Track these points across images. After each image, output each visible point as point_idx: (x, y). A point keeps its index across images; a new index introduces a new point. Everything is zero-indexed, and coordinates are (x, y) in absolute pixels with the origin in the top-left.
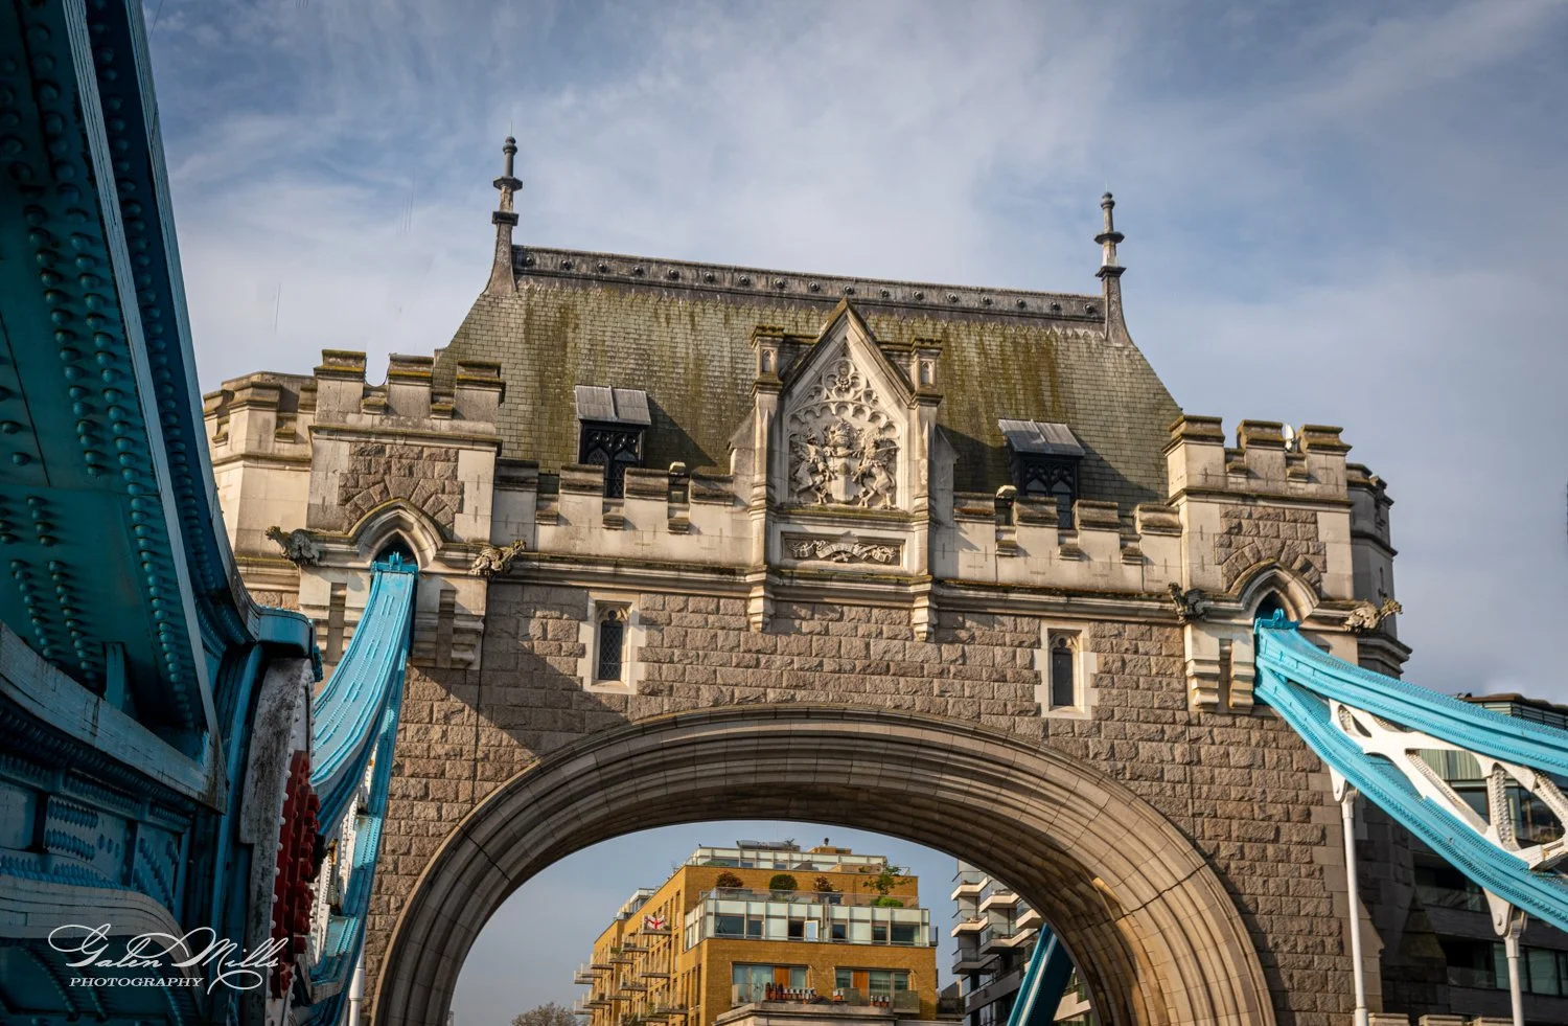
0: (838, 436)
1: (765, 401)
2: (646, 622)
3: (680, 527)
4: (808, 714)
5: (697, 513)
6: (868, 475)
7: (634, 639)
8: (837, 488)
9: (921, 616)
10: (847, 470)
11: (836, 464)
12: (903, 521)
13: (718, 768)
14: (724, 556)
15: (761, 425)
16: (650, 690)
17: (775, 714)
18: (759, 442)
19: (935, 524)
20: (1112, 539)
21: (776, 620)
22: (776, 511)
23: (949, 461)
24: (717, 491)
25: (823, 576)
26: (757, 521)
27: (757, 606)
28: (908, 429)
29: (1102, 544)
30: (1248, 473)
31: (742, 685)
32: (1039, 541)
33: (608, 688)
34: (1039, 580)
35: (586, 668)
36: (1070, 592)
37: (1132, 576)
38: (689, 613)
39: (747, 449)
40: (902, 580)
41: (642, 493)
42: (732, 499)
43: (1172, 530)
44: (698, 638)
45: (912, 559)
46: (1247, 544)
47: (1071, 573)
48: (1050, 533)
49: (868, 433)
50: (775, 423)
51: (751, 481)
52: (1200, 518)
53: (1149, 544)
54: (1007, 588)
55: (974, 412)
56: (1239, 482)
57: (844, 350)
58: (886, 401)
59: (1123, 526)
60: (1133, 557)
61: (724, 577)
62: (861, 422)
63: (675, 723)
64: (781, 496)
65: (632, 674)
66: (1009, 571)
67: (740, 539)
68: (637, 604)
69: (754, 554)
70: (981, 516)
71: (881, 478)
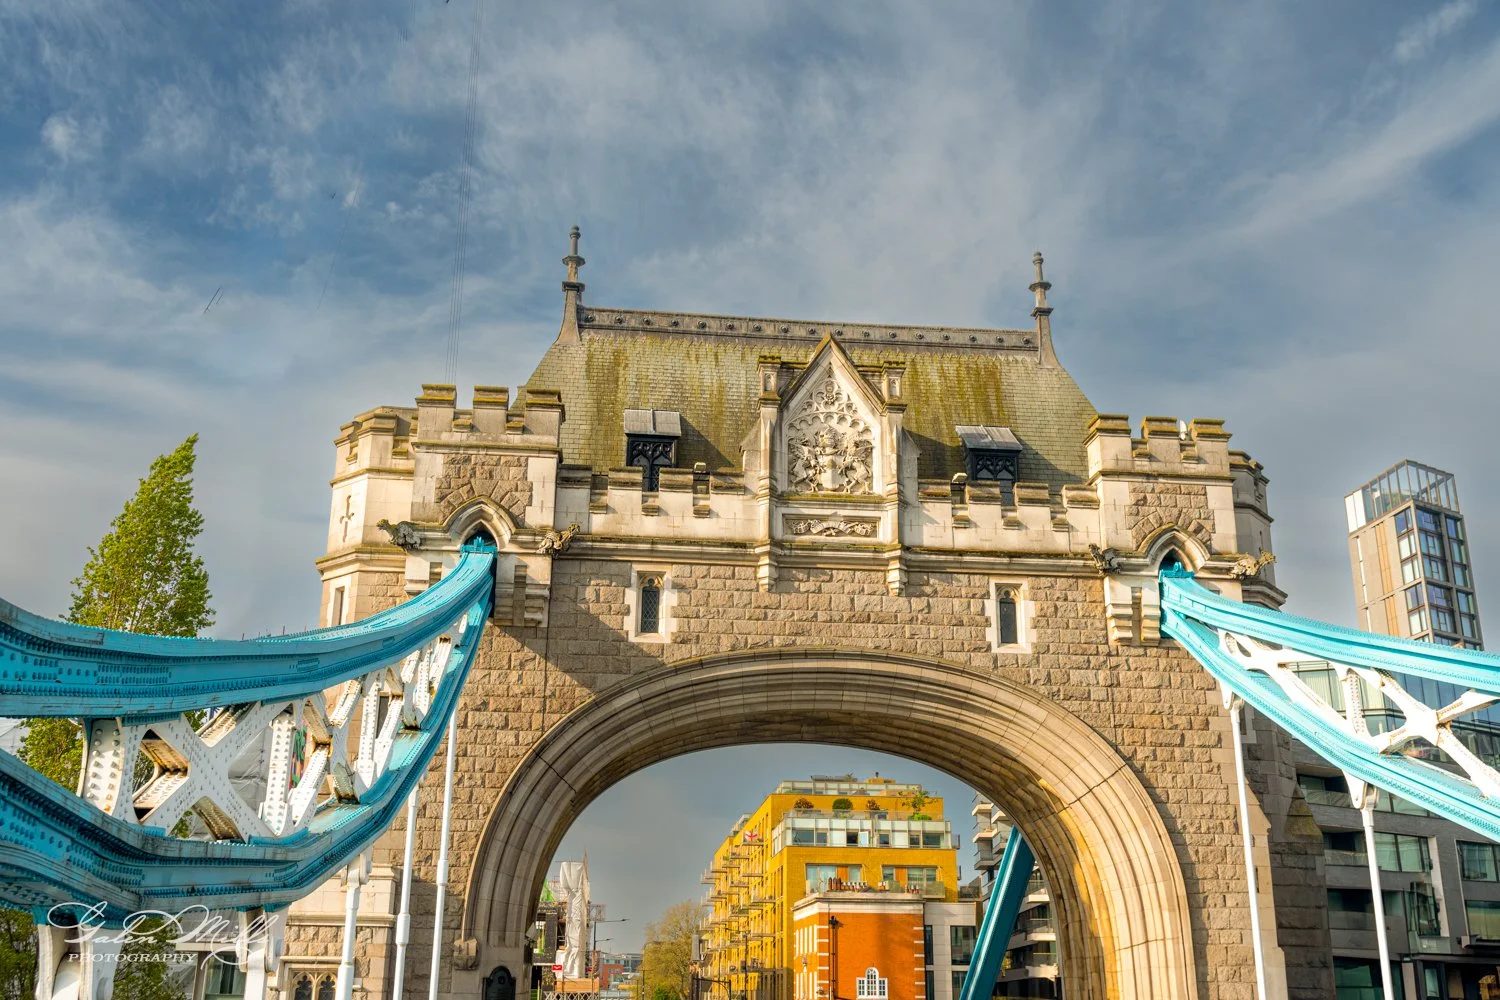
0: (826, 440)
1: (769, 413)
2: (678, 587)
3: (702, 513)
4: (806, 655)
5: (717, 501)
6: (850, 468)
7: (668, 600)
8: (826, 479)
9: (894, 576)
10: (834, 465)
11: (824, 460)
12: (878, 503)
13: (738, 699)
14: (738, 534)
15: (765, 432)
16: (682, 640)
17: (780, 656)
18: (764, 445)
19: (903, 504)
20: (1044, 512)
21: (778, 583)
22: (777, 497)
23: (912, 456)
24: (732, 484)
25: (814, 547)
26: (762, 506)
27: (764, 571)
28: (881, 432)
29: (1036, 517)
30: (1150, 457)
31: (755, 634)
32: (986, 515)
33: (648, 639)
34: (987, 546)
35: (630, 623)
36: (1011, 555)
37: (1060, 542)
38: (711, 580)
39: (755, 451)
40: (877, 549)
41: (672, 487)
42: (744, 489)
43: (1090, 503)
44: (719, 598)
45: (886, 533)
46: (1152, 513)
47: (1013, 540)
48: (995, 509)
49: (849, 435)
50: (776, 429)
51: (757, 474)
52: (1115, 494)
53: (1074, 516)
54: (961, 553)
55: (936, 420)
56: (1143, 465)
57: (830, 373)
58: (864, 412)
59: (1052, 501)
60: (1062, 526)
61: (737, 549)
62: (844, 428)
63: (701, 665)
64: (782, 486)
65: (667, 626)
66: (963, 539)
67: (750, 520)
68: (670, 573)
69: (761, 532)
70: (941, 497)
71: (861, 470)
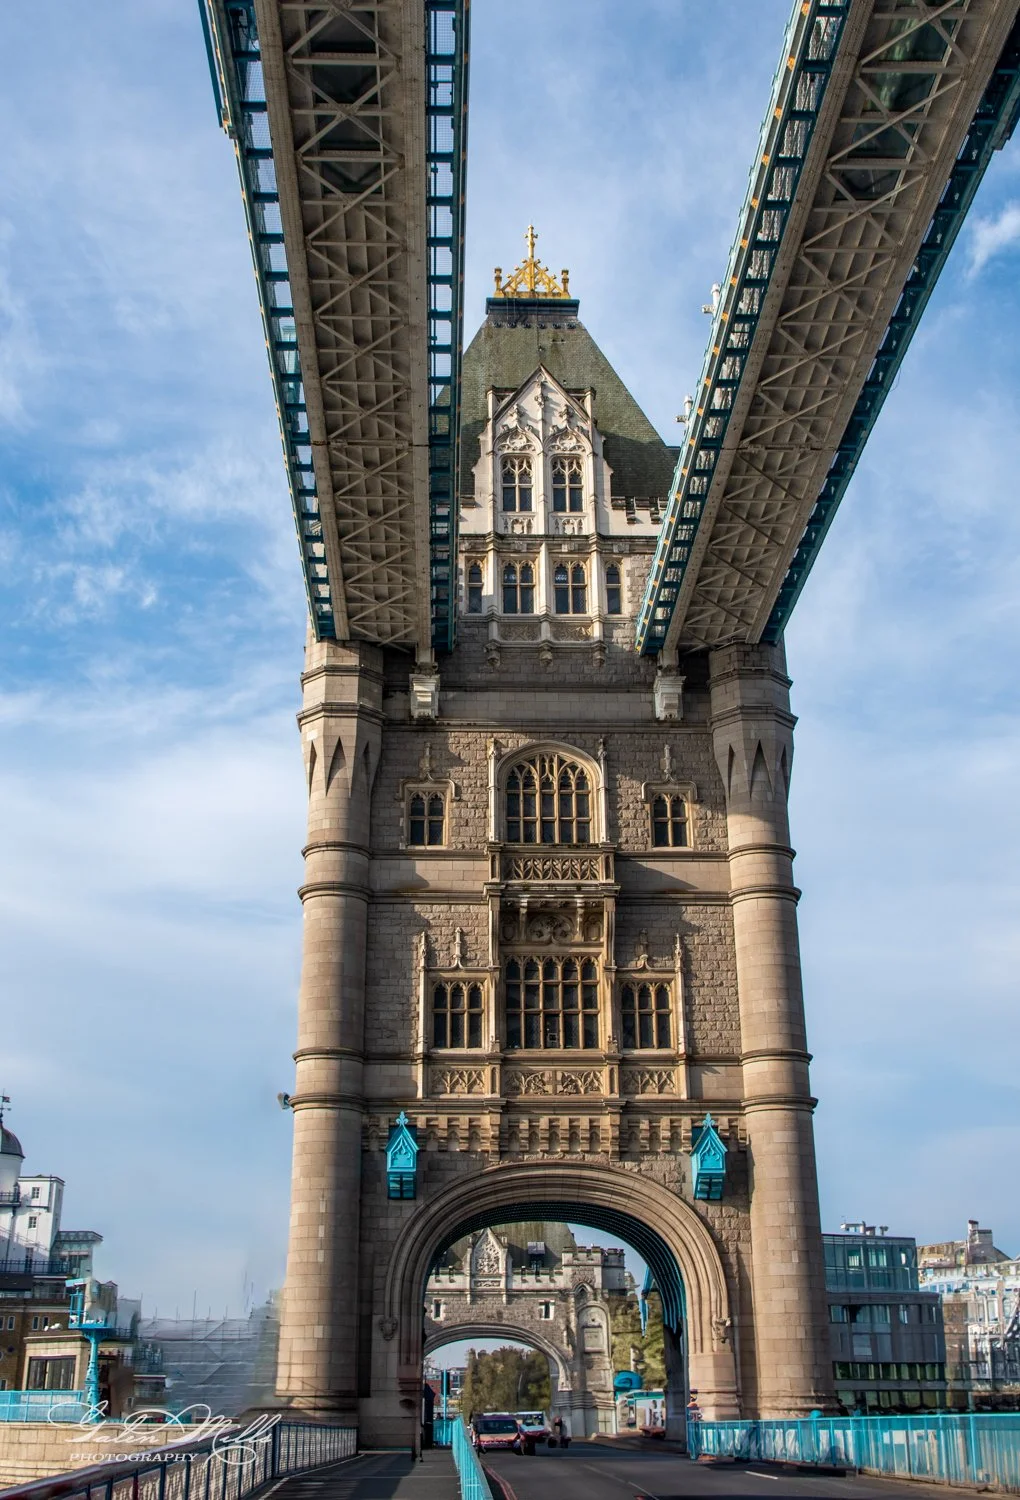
0: (486, 1256)
1: (470, 1250)
2: (445, 1303)
3: (452, 1281)
4: (479, 1324)
5: (455, 1277)
6: (493, 1265)
7: (443, 1308)
8: (486, 1269)
9: (504, 1299)
10: (488, 1265)
11: (486, 1263)
12: (500, 1276)
14: (461, 1287)
15: (469, 1256)
16: (446, 1319)
17: (473, 1324)
18: (468, 1260)
19: (507, 1276)
20: (547, 1277)
21: (473, 1302)
22: (472, 1276)
23: (511, 1261)
24: (460, 1272)
25: (483, 1291)
26: (468, 1279)
27: (468, 1299)
28: (501, 1254)
29: (545, 1278)
30: (578, 1259)
31: (466, 1317)
32: (531, 1278)
33: (438, 1319)
34: (531, 1288)
35: (433, 1315)
36: (537, 1291)
37: (552, 1286)
38: (454, 1301)
39: (466, 1262)
40: (500, 1290)
41: (443, 1274)
42: (463, 1274)
43: (561, 1274)
44: (456, 1307)
45: (502, 1286)
46: (577, 1277)
47: (538, 1286)
48: (533, 1277)
49: (493, 1255)
50: (472, 1255)
51: (467, 1269)
52: (567, 1271)
53: (556, 1278)
54: (523, 1291)
55: (522, 1241)
56: (576, 1262)
57: (487, 1235)
58: (497, 1247)
59: (551, 1275)
60: (552, 1281)
61: (461, 1292)
62: (491, 1253)
63: (452, 1327)
64: (474, 1272)
65: (442, 1316)
66: (524, 1286)
67: (465, 1283)
68: (443, 1300)
69: (468, 1287)
70: (518, 1274)
71: (496, 1266)
